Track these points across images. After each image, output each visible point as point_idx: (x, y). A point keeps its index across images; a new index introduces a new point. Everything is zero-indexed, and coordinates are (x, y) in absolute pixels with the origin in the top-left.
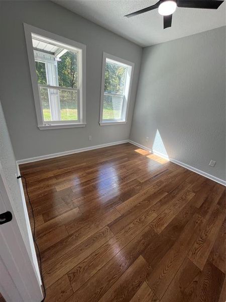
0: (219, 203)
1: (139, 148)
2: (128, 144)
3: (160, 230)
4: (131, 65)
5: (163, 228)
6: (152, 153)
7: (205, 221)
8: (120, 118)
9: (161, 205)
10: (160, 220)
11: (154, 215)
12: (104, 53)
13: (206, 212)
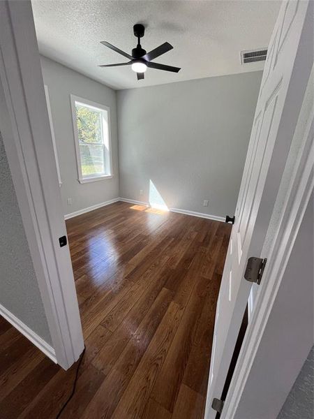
0: (216, 235)
1: (134, 205)
2: (119, 203)
3: (174, 267)
4: (106, 109)
5: (177, 264)
6: (149, 208)
7: (208, 249)
8: (103, 172)
9: (171, 248)
10: (172, 260)
11: (167, 257)
12: (71, 95)
13: (208, 243)
